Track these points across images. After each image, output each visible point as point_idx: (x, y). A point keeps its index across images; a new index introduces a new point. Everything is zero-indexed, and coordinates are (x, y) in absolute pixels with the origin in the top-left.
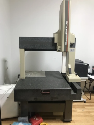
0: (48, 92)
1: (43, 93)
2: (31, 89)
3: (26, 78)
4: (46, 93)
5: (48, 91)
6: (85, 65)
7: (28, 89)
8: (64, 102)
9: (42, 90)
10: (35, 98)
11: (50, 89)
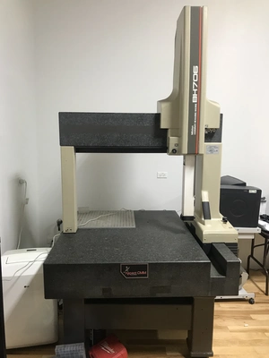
0: (143, 273)
2: (92, 262)
3: (78, 229)
4: (135, 274)
6: (250, 192)
7: (84, 262)
8: (189, 301)
9: (124, 267)
10: (104, 290)
11: (147, 262)
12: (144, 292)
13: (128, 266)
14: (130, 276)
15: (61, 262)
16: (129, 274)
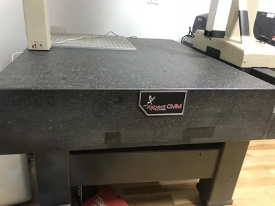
0: (176, 106)
1: (149, 111)
2: (87, 87)
3: (52, 48)
4: (162, 108)
5: (177, 97)
6: (268, 16)
7: (70, 87)
9: (146, 96)
10: (108, 136)
11: (185, 89)
12: (175, 137)
13: (153, 94)
14: (154, 112)
15: (21, 86)
16: (152, 108)
